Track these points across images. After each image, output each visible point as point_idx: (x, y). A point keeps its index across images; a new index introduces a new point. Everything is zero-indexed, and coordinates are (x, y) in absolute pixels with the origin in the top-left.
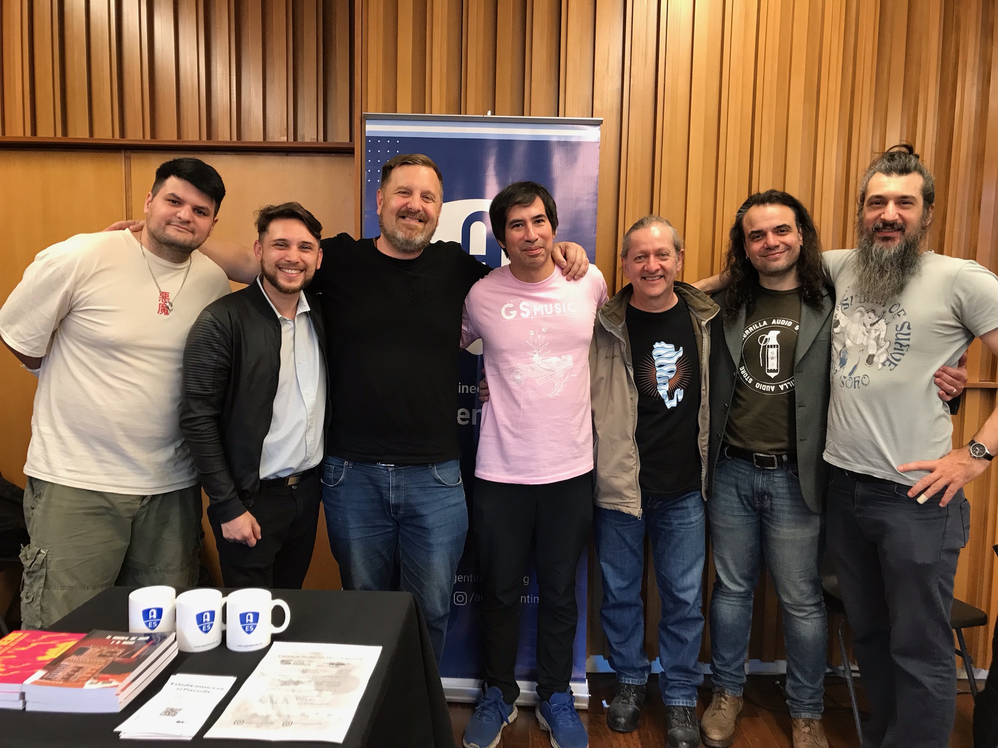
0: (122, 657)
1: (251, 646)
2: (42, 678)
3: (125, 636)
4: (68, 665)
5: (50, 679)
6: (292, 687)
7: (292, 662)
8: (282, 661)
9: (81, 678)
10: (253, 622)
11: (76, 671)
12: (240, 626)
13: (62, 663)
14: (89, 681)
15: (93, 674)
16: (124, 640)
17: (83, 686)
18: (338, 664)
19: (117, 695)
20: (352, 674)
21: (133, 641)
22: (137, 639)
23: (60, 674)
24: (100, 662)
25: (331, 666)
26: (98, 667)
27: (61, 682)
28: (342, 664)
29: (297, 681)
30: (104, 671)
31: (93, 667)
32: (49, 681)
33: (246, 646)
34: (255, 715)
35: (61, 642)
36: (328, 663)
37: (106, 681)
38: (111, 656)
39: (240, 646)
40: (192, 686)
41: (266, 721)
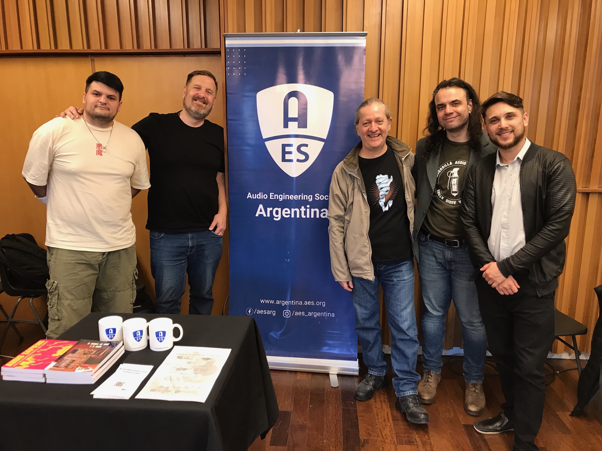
0: (95, 355)
1: (162, 348)
2: (54, 366)
3: (97, 343)
4: (68, 359)
5: (58, 367)
6: (182, 371)
7: (183, 358)
8: (178, 357)
9: (74, 366)
10: (163, 336)
11: (72, 362)
12: (156, 338)
13: (65, 358)
14: (78, 368)
15: (80, 364)
16: (96, 345)
17: (74, 371)
18: (207, 359)
19: (92, 375)
20: (214, 364)
21: (101, 346)
22: (103, 345)
23: (63, 364)
24: (84, 357)
25: (203, 360)
26: (83, 360)
27: (64, 368)
28: (209, 359)
29: (185, 368)
30: (86, 363)
31: (80, 360)
32: (57, 368)
33: (160, 349)
34: (162, 387)
35: (64, 346)
36: (202, 358)
37: (86, 368)
38: (89, 354)
39: (156, 348)
40: (131, 370)
41: (167, 390)
